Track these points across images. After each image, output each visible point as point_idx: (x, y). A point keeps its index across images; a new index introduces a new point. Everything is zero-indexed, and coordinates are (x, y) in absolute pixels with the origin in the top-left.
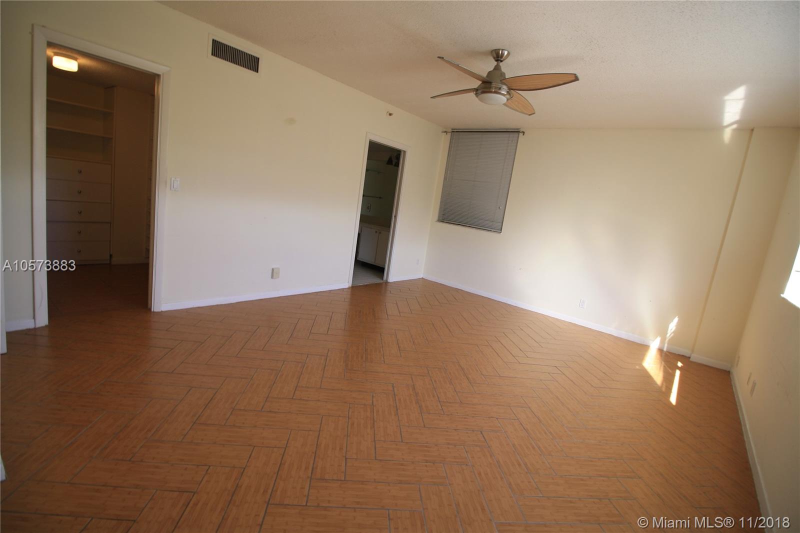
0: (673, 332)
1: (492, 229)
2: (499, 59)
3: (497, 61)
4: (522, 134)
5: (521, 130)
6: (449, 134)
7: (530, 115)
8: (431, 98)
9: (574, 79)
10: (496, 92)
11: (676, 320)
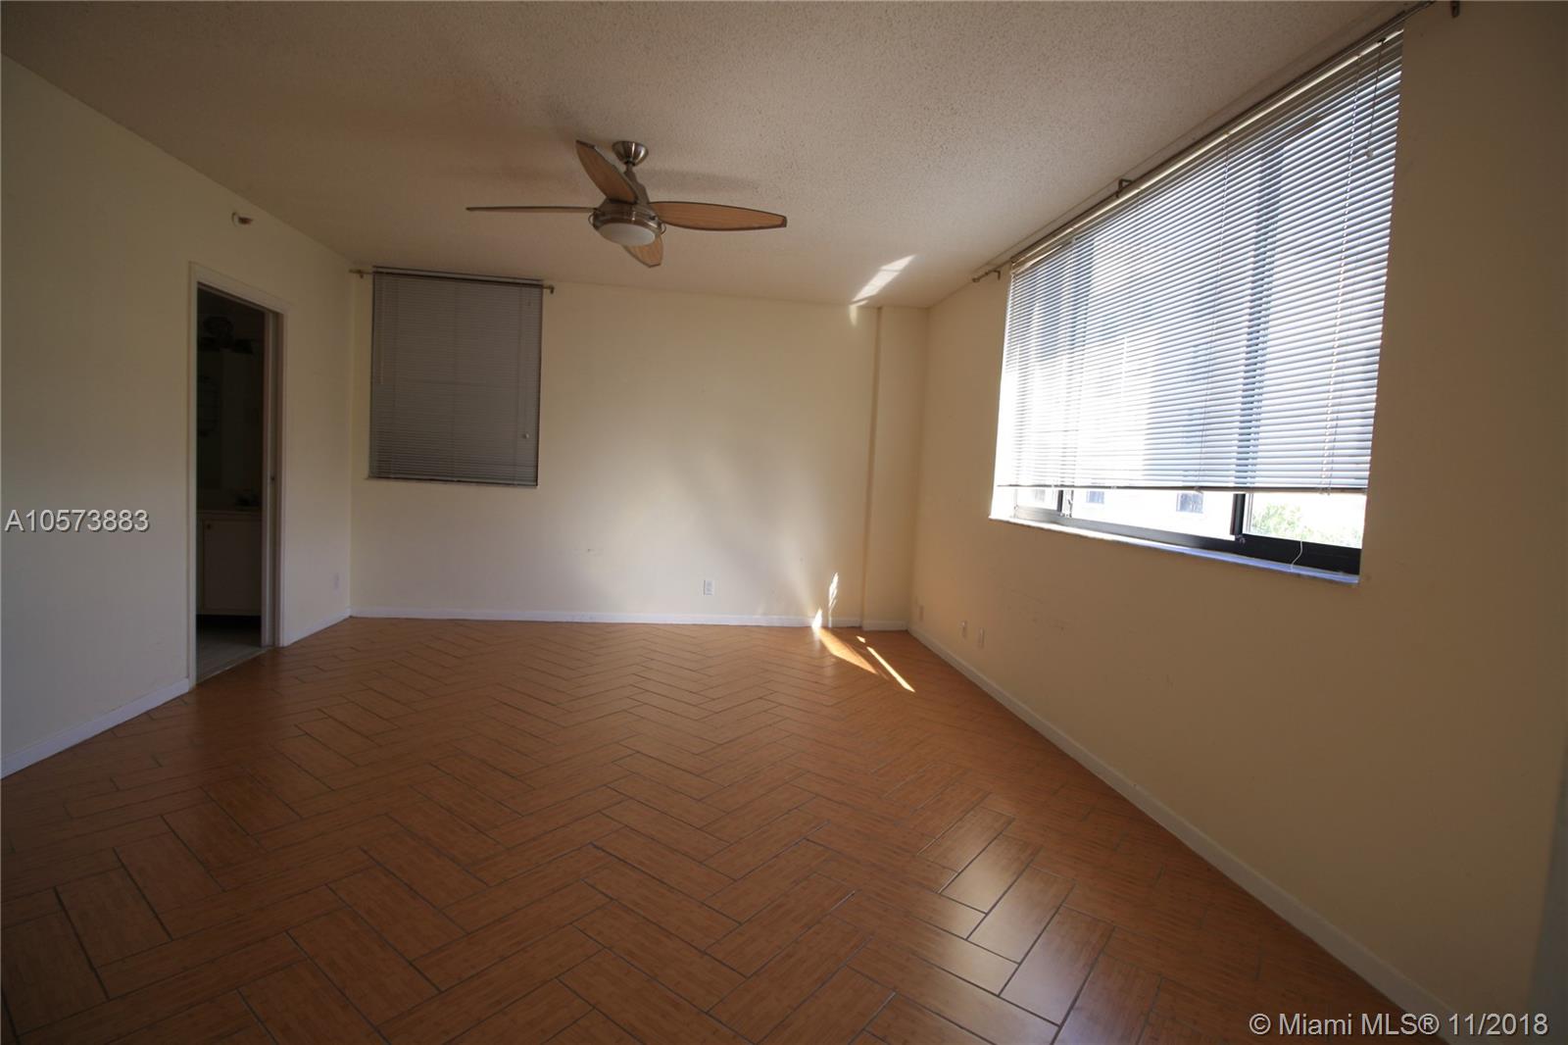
0: (836, 598)
1: (514, 480)
2: (631, 159)
3: (627, 163)
4: (549, 291)
5: (547, 283)
6: (368, 280)
7: (650, 266)
8: (468, 209)
9: (780, 223)
10: (637, 223)
11: (836, 579)
